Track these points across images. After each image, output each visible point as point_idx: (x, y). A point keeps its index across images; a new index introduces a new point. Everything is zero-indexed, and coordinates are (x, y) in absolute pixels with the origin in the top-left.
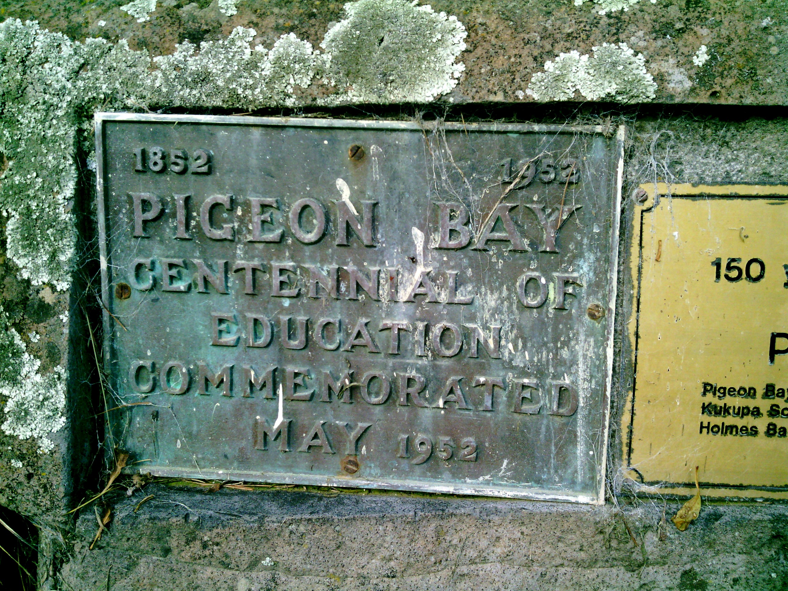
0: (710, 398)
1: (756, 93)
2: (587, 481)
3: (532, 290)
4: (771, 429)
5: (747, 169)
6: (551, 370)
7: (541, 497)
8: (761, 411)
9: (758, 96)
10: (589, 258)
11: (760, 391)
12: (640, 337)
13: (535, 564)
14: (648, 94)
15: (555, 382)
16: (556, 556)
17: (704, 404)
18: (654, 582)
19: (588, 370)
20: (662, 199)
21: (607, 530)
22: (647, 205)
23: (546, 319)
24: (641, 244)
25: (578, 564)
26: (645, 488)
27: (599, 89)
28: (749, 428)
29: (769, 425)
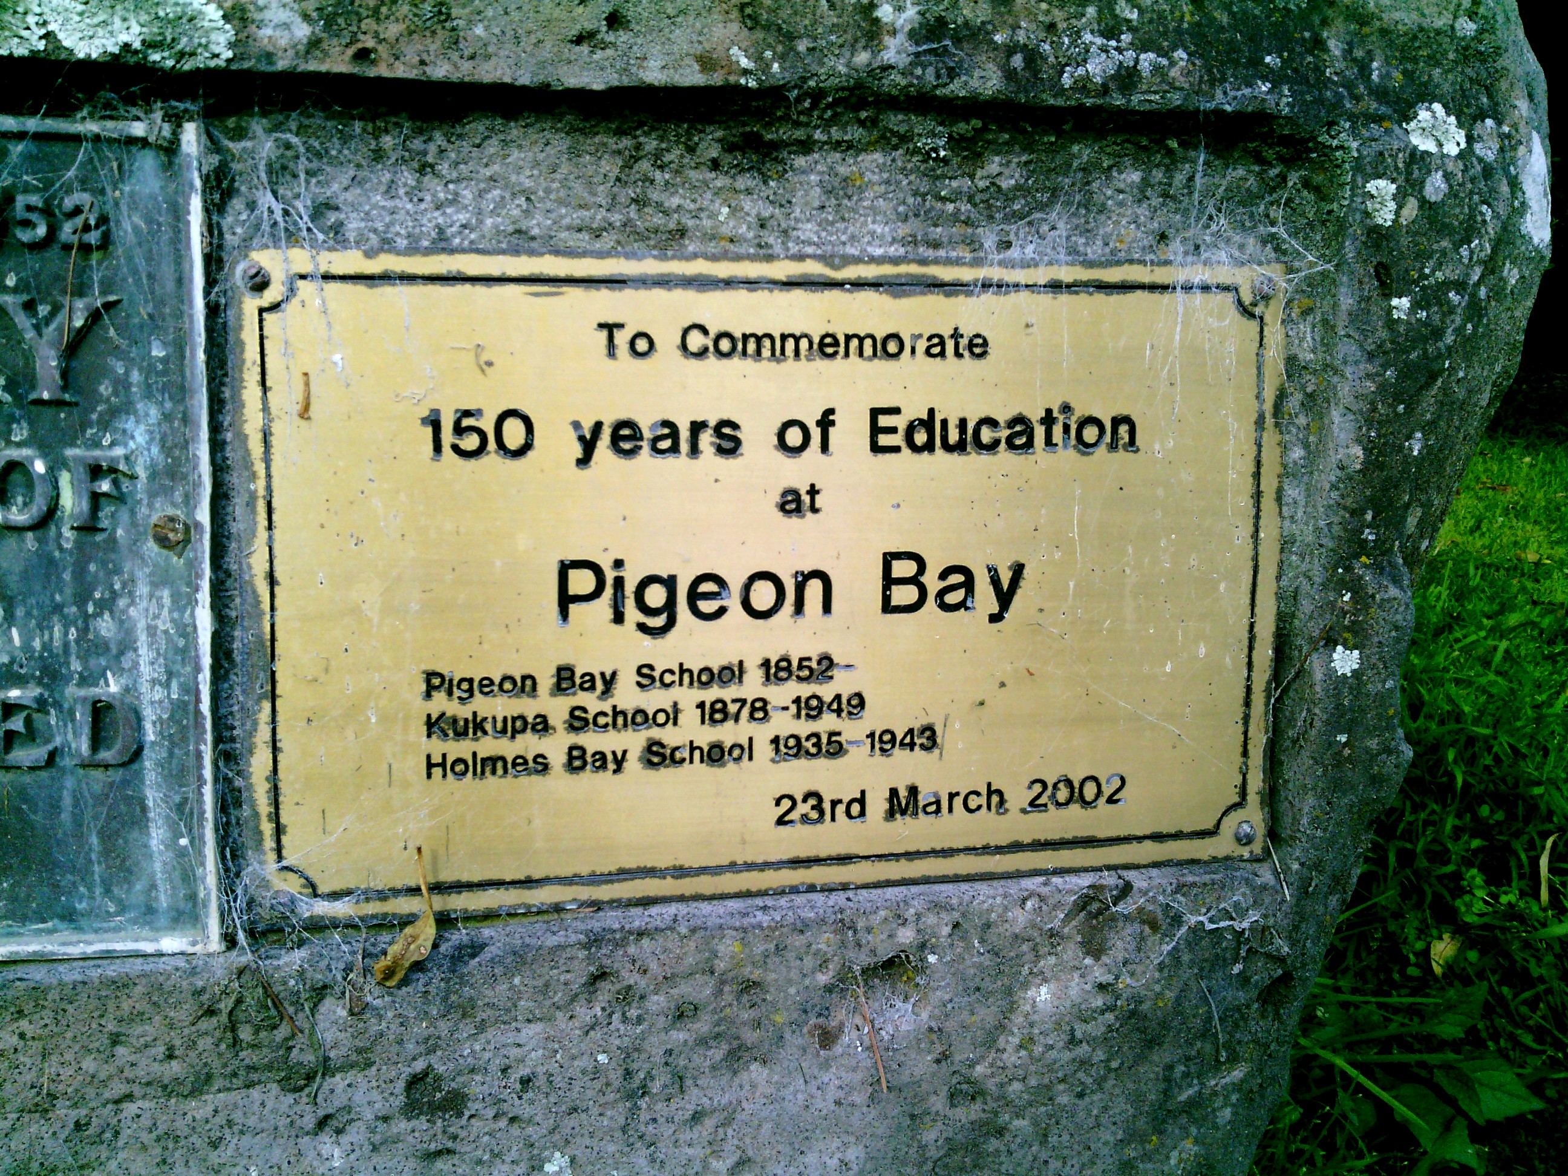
0: (440, 703)
1: (455, 56)
2: (182, 905)
3: (20, 490)
4: (577, 758)
5: (481, 222)
6: (76, 665)
7: (75, 951)
8: (551, 722)
9: (460, 62)
10: (147, 415)
11: (546, 682)
12: (278, 584)
13: (59, 1103)
14: (217, 50)
15: (82, 692)
16: (110, 1077)
17: (429, 716)
18: (348, 1109)
19: (161, 660)
20: (301, 283)
21: (222, 1006)
22: (271, 295)
23: (57, 554)
24: (263, 382)
25: (168, 1089)
26: (322, 908)
27: (100, 32)
28: (530, 758)
29: (571, 749)
